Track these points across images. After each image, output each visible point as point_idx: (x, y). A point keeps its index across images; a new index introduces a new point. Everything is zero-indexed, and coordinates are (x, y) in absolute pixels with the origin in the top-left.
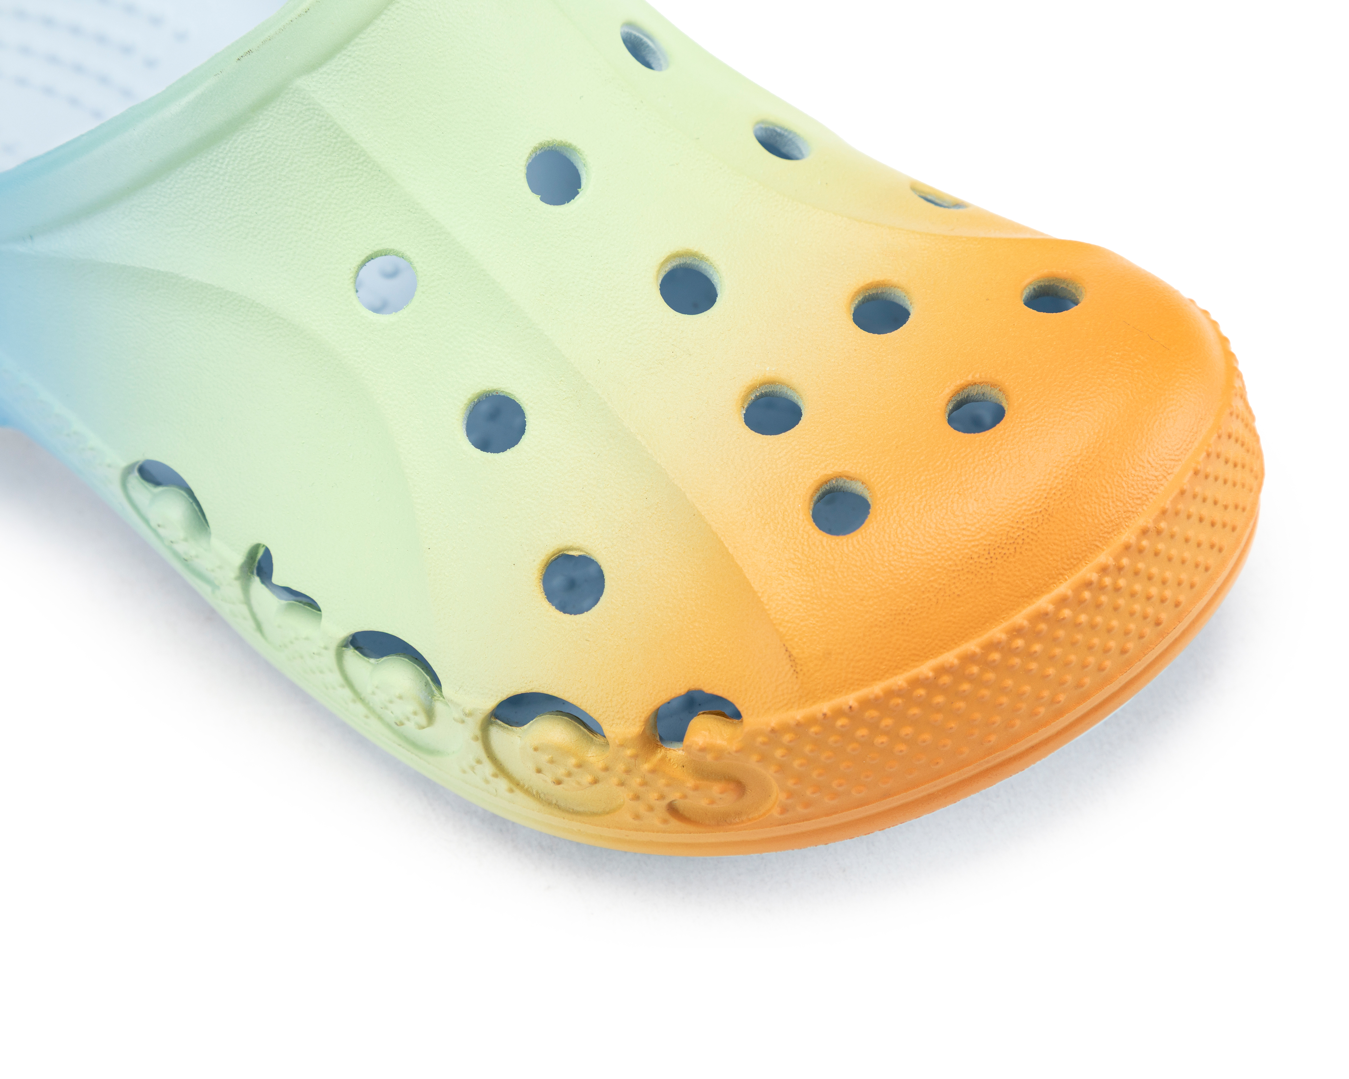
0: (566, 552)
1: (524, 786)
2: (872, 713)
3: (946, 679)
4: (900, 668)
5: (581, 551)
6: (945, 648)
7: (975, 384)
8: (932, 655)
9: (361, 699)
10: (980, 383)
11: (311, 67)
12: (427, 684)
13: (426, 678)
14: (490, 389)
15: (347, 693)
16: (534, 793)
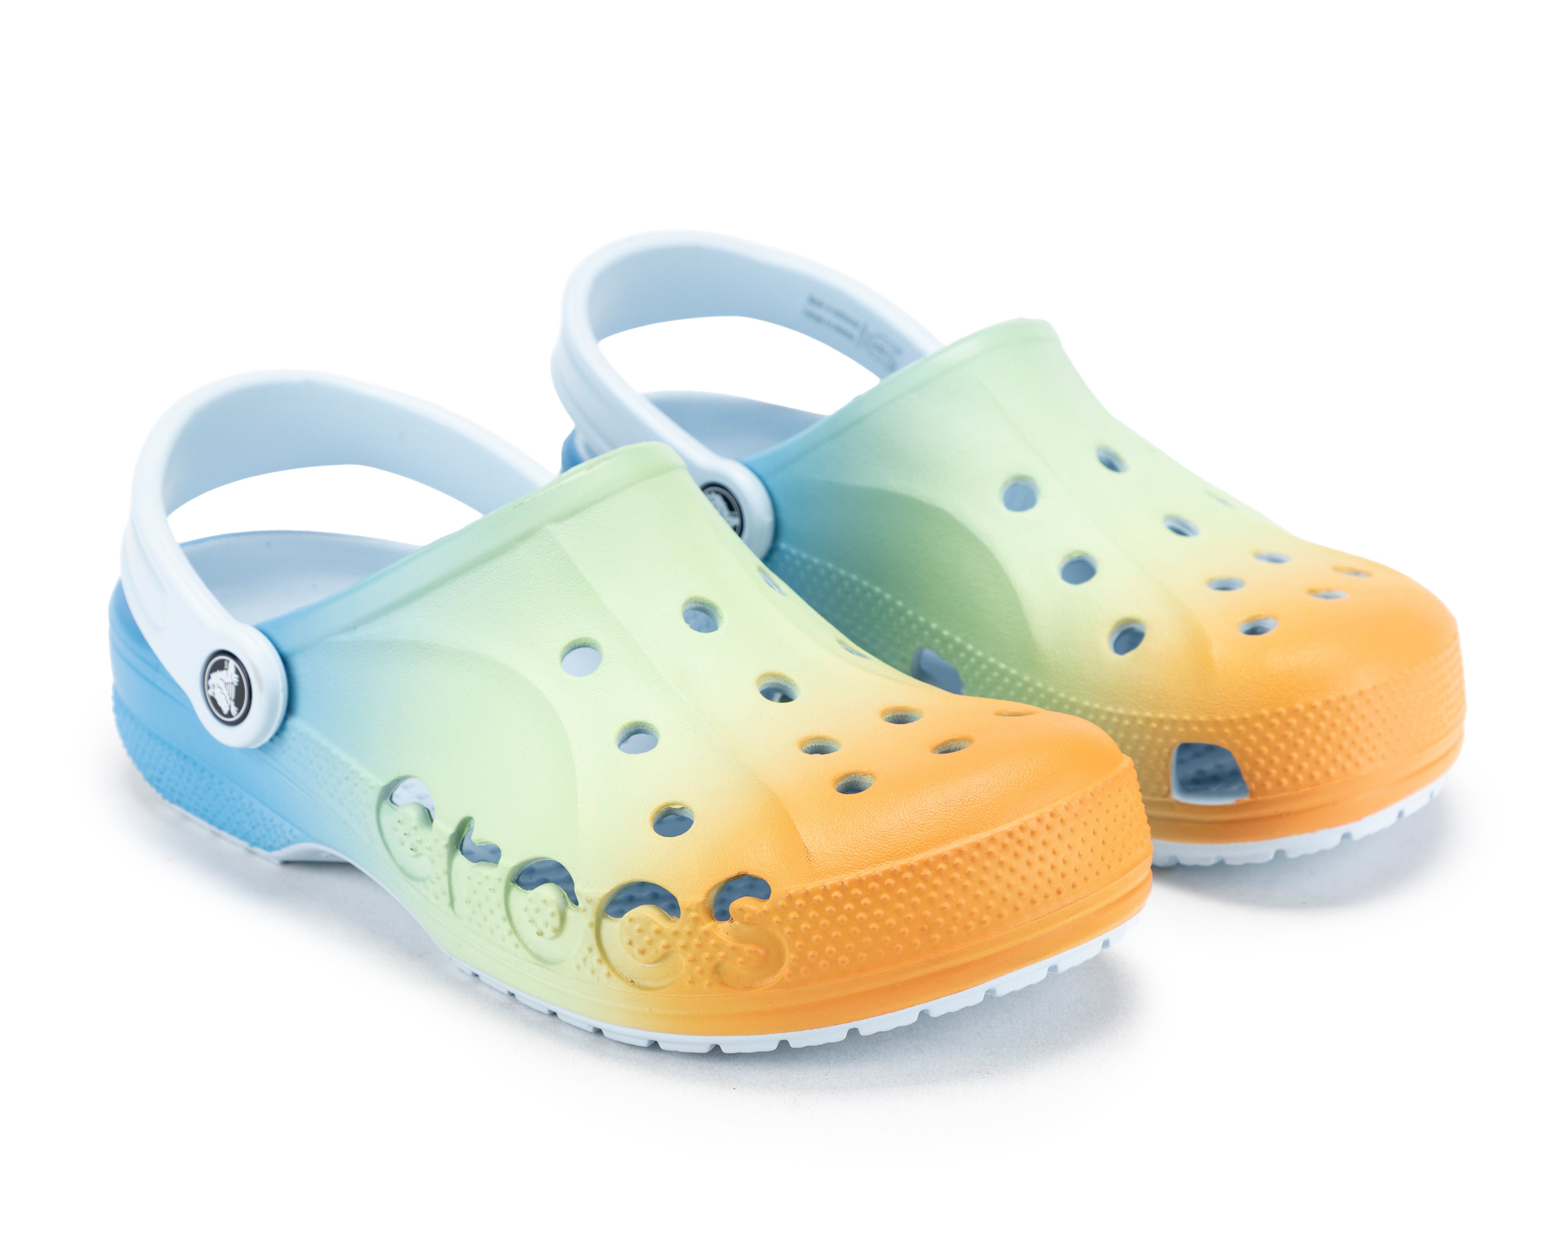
0: (671, 807)
1: (618, 972)
2: (857, 891)
3: (908, 875)
4: (878, 863)
5: (682, 805)
6: (909, 855)
7: (955, 740)
8: (900, 858)
9: (515, 931)
10: (958, 739)
11: (559, 519)
12: (564, 896)
13: (564, 894)
14: (638, 721)
15: (507, 926)
16: (624, 978)
